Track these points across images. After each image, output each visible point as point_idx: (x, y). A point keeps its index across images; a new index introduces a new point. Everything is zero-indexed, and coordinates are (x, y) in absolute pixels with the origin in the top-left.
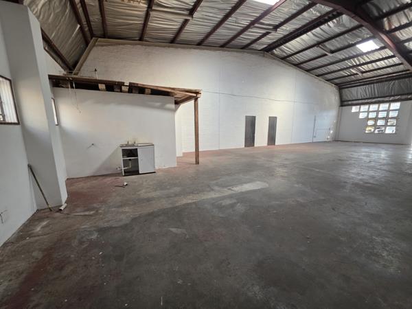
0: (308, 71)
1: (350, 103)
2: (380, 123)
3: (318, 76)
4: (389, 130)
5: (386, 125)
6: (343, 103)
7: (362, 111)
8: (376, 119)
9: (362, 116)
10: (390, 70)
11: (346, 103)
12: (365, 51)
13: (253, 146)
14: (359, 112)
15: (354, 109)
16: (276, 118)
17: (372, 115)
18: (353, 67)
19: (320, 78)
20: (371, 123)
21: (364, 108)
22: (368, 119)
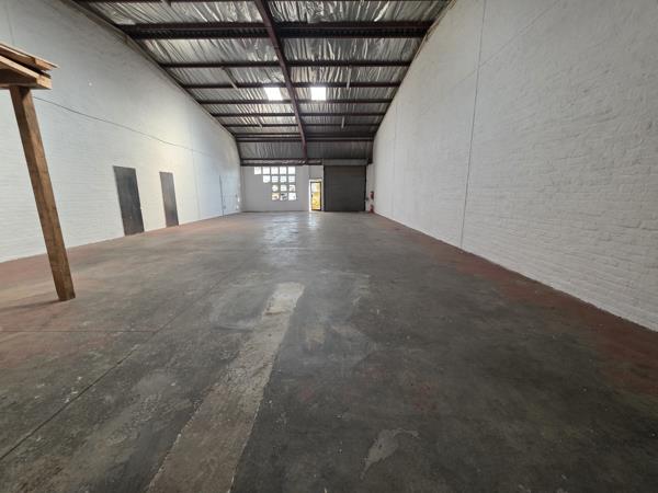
0: (201, 102)
2: (283, 188)
4: (292, 197)
5: (288, 192)
6: (244, 162)
7: (266, 174)
8: (279, 184)
9: (266, 179)
12: (270, 99)
14: (262, 175)
15: (257, 171)
17: (275, 179)
18: (256, 115)
19: (215, 119)
20: (275, 188)
21: (266, 170)
22: (271, 184)
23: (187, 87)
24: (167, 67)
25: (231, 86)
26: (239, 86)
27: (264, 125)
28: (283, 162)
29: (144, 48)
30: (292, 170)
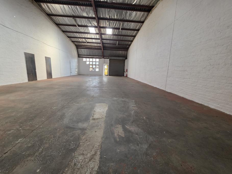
0: (64, 32)
1: (82, 56)
2: (94, 67)
3: (68, 37)
4: (97, 70)
5: (96, 68)
6: (79, 56)
7: (88, 61)
8: (92, 65)
9: (88, 63)
10: (96, 45)
11: (80, 56)
12: (91, 32)
14: (86, 61)
17: (91, 63)
18: (85, 38)
19: (69, 39)
21: (88, 59)
22: (89, 65)
23: (58, 25)
24: (50, 15)
26: (79, 26)
28: (94, 57)
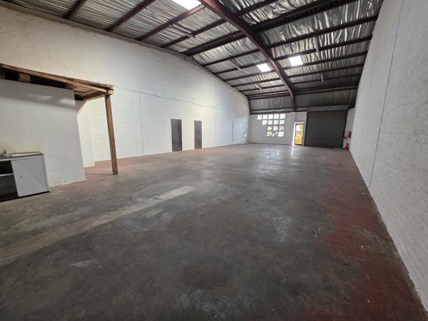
0: (225, 81)
1: (256, 112)
2: (275, 128)
3: (233, 86)
4: (281, 134)
5: (278, 131)
6: (252, 112)
7: (264, 119)
8: (272, 126)
9: (264, 123)
10: (278, 89)
12: (263, 71)
13: (181, 149)
14: (262, 120)
15: (259, 117)
16: (201, 122)
17: (270, 123)
18: (256, 82)
19: (234, 88)
20: (270, 128)
21: (265, 117)
22: (267, 125)
23: (216, 74)
24: (205, 66)
25: (237, 69)
26: (242, 67)
27: (263, 88)
28: (278, 111)
29: (194, 59)
30: (283, 116)
